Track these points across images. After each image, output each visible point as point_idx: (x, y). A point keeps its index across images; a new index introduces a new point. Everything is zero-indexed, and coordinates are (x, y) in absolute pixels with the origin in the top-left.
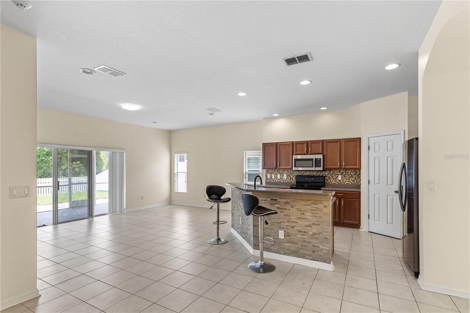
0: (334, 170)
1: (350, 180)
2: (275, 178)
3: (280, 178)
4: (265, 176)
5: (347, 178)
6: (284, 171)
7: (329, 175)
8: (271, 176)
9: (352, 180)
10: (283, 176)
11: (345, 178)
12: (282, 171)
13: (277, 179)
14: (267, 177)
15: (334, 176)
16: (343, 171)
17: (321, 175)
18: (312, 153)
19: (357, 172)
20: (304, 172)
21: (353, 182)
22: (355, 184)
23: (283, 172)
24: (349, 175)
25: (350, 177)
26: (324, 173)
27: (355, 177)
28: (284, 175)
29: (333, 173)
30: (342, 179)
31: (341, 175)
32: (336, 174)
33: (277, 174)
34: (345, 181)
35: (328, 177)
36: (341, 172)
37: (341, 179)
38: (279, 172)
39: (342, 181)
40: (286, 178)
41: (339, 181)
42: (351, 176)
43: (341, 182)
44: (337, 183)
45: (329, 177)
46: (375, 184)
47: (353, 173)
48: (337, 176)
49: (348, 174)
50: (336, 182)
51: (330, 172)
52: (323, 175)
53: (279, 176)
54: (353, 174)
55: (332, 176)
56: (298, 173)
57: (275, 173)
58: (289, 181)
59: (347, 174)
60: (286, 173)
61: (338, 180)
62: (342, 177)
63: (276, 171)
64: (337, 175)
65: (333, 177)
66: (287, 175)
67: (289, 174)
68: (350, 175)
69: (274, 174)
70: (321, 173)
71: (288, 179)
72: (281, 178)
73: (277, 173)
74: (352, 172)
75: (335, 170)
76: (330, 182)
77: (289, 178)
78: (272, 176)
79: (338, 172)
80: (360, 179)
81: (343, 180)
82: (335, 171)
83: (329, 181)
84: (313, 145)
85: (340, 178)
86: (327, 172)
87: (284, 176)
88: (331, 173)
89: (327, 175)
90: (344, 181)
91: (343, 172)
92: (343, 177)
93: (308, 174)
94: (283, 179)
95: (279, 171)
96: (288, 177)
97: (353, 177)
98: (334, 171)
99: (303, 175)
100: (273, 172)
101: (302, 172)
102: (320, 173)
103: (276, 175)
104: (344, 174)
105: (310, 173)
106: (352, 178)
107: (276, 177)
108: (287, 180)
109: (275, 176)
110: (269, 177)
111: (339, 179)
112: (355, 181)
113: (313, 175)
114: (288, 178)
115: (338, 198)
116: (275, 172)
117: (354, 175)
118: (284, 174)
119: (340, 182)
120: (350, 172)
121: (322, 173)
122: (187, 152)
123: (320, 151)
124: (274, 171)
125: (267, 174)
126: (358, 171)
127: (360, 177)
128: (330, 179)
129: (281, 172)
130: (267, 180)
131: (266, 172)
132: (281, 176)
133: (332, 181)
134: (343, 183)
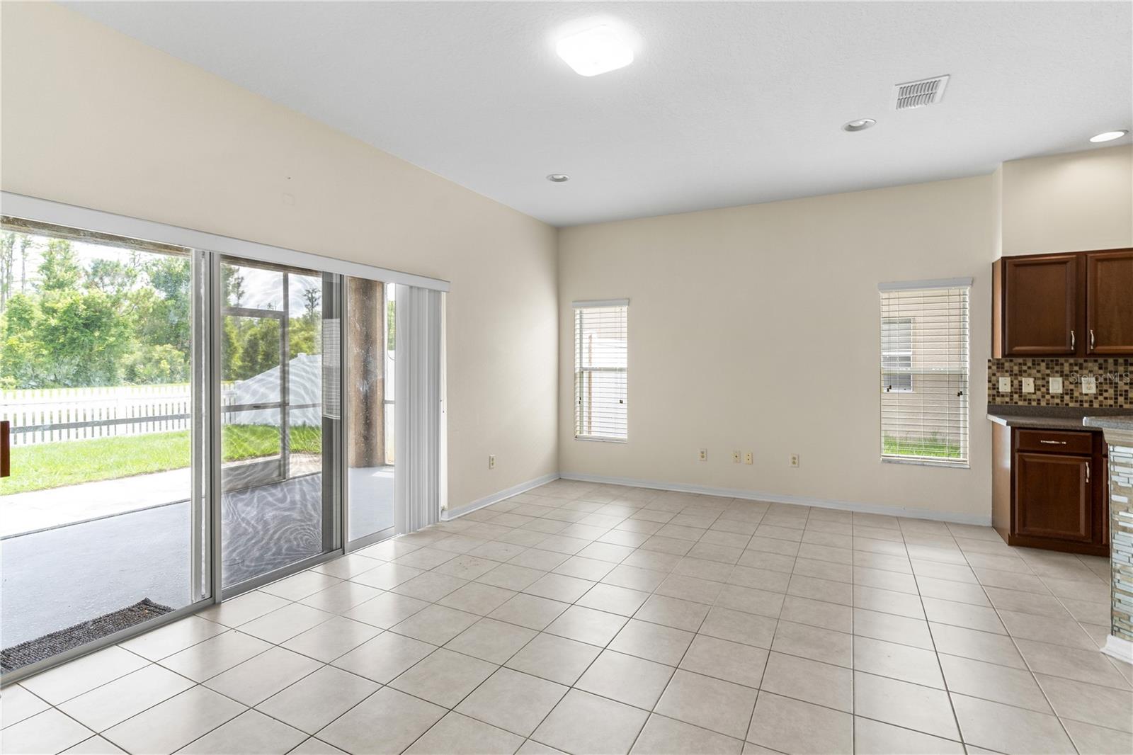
2: (1039, 393)
3: (1059, 391)
4: (987, 385)
6: (1081, 364)
8: (1016, 382)
10: (1078, 383)
12: (1071, 364)
13: (1048, 397)
14: (994, 386)
23: (1076, 368)
28: (1084, 380)
33: (1048, 375)
38: (1057, 368)
40: (1093, 390)
53: (1056, 385)
57: (1038, 371)
58: (1111, 402)
60: (1091, 372)
63: (1043, 365)
66: (1101, 380)
67: (1111, 376)
69: (1029, 376)
71: (1105, 395)
72: (1068, 392)
73: (1048, 372)
77: (1111, 391)
78: (1021, 385)
87: (1084, 385)
94: (1076, 394)
95: (1057, 365)
96: (1105, 387)
100: (1024, 368)
103: (1043, 379)
107: (1043, 390)
108: (1101, 398)
109: (1039, 382)
110: (1005, 389)
114: (1101, 391)
116: (1038, 368)
118: (1082, 375)
122: (629, 299)
124: (1030, 364)
125: (994, 375)
129: (1066, 368)
130: (994, 399)
131: (989, 368)
132: (1067, 383)
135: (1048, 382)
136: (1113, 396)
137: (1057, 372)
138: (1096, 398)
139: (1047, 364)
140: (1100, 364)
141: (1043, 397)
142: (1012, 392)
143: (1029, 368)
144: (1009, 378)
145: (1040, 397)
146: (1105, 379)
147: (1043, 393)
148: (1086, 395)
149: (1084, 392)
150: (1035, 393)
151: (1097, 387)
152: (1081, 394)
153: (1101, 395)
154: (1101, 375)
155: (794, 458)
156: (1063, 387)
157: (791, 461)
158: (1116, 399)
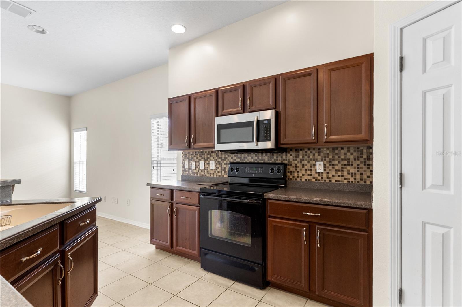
0: (306, 150)
1: (345, 173)
2: (197, 169)
3: (203, 168)
4: (181, 165)
5: (336, 168)
6: (210, 154)
7: (296, 160)
8: (190, 164)
9: (348, 173)
10: (209, 164)
11: (333, 168)
12: (207, 154)
13: (200, 171)
14: (183, 167)
15: (306, 162)
16: (328, 152)
17: (279, 162)
18: (253, 108)
19: (362, 154)
20: (246, 155)
21: (352, 176)
22: (358, 182)
23: (209, 156)
24: (342, 159)
25: (345, 165)
26: (284, 157)
27: (358, 165)
28: (211, 162)
29: (303, 157)
30: (325, 170)
31: (322, 160)
32: (311, 157)
33: (200, 160)
34: (333, 176)
35: (293, 165)
36: (322, 154)
37: (322, 171)
38: (203, 156)
39: (325, 176)
40: (214, 168)
41: (319, 175)
42: (346, 162)
43: (322, 178)
44: (314, 180)
45: (296, 164)
46: (425, 188)
47: (352, 154)
48: (314, 162)
49: (339, 157)
50: (312, 177)
51: (299, 155)
52: (284, 162)
53: (202, 165)
54: (352, 157)
55: (303, 162)
56: (235, 158)
57: (197, 158)
58: (220, 174)
59: (336, 157)
60: (213, 158)
61: (316, 173)
62: (324, 165)
64: (314, 160)
65: (303, 165)
66: (217, 162)
67: (220, 160)
68: (345, 160)
69: (194, 160)
70: (279, 158)
72: (206, 169)
73: (200, 158)
74: (348, 154)
75: (309, 149)
76: (298, 177)
77: (220, 168)
79: (316, 154)
80: (372, 171)
81: (328, 173)
82: (309, 152)
83: (296, 174)
84: (256, 90)
85: (320, 167)
86: (291, 155)
87: (211, 165)
88: (301, 157)
89: (291, 160)
90: (330, 176)
91: (328, 154)
92: (328, 165)
93: (252, 160)
94: (209, 170)
95: (203, 154)
96: (218, 166)
97: (352, 165)
98: (306, 152)
99: (244, 162)
101: (243, 155)
102: (277, 157)
103: (198, 162)
104: (331, 157)
105: (256, 158)
106: (349, 168)
107: (198, 167)
109: (197, 164)
110: (187, 167)
111: (318, 171)
112: (358, 177)
113: (262, 162)
114: (216, 168)
115: (307, 225)
116: (197, 156)
117: (355, 159)
118: (210, 160)
119: (319, 178)
120: (345, 154)
121: (282, 157)
122: (87, 128)
123: (271, 104)
124: (194, 155)
125: (184, 160)
126: (365, 151)
127: (372, 165)
128: (298, 170)
129: (206, 156)
130: (184, 172)
131: (182, 156)
132: (206, 164)
133: (303, 175)
134: (328, 181)
135: (200, 164)
137: (203, 158)
138: (215, 172)
139: (200, 154)
140: (217, 154)
143: (194, 156)
145: (197, 171)
146: (218, 162)
148: (212, 170)
149: (211, 169)
150: (196, 169)
151: (215, 166)
152: (210, 169)
153: (217, 170)
154: (217, 160)
155: (128, 201)
156: (205, 166)
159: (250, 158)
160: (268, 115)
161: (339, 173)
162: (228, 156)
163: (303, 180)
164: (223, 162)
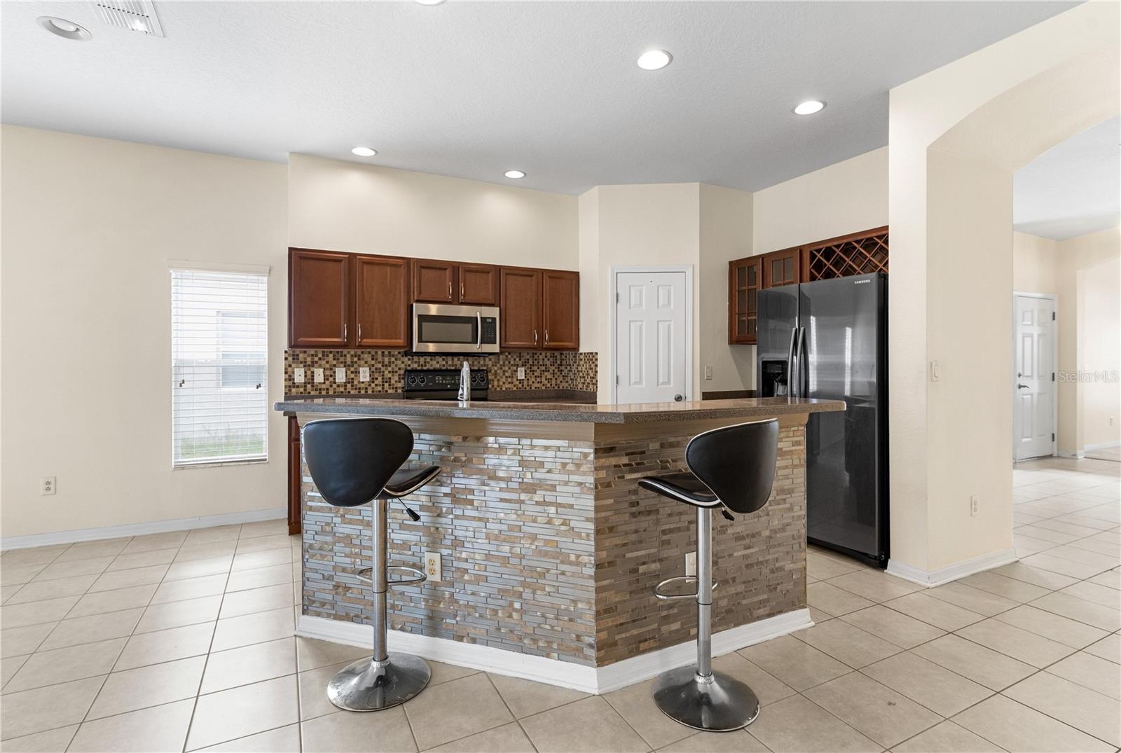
0: (507, 354)
1: (543, 379)
2: (327, 382)
3: (343, 380)
4: (283, 376)
5: (536, 374)
6: (359, 356)
7: (496, 366)
8: (309, 373)
9: (546, 379)
10: (357, 372)
11: (533, 374)
12: (352, 356)
13: (335, 386)
14: (290, 378)
15: (507, 368)
16: (528, 357)
17: (476, 368)
18: (468, 299)
20: (428, 359)
21: (548, 382)
22: (554, 387)
23: (356, 359)
24: (541, 365)
25: (543, 371)
26: (482, 362)
28: (361, 369)
29: (504, 362)
30: (526, 377)
31: (523, 366)
32: (512, 362)
33: (335, 366)
34: (533, 382)
35: (492, 371)
36: (523, 360)
37: (523, 378)
38: (342, 359)
39: (525, 383)
40: (368, 379)
41: (520, 383)
42: (543, 368)
43: (523, 385)
44: (515, 389)
45: (496, 371)
46: (630, 385)
47: (549, 360)
48: (515, 368)
49: (538, 362)
50: (513, 385)
51: (499, 360)
52: (481, 368)
53: (341, 375)
54: (548, 363)
55: (504, 368)
56: (409, 362)
57: (327, 362)
58: (380, 388)
59: (536, 362)
60: (366, 362)
61: (517, 380)
62: (525, 371)
63: (331, 355)
64: (515, 366)
65: (504, 371)
66: (373, 369)
67: (380, 366)
68: (543, 365)
69: (320, 366)
70: (476, 363)
71: (376, 382)
72: (350, 381)
73: (335, 362)
74: (546, 359)
75: (509, 354)
77: (380, 379)
78: (313, 376)
79: (517, 359)
81: (528, 380)
82: (509, 357)
83: (496, 383)
84: (470, 276)
85: (521, 374)
86: (490, 360)
87: (361, 375)
88: (501, 363)
89: (490, 366)
90: (530, 383)
91: (528, 359)
92: (528, 371)
93: (438, 366)
94: (356, 382)
95: (341, 356)
96: (376, 375)
97: (549, 371)
98: (507, 356)
99: (425, 368)
100: (316, 359)
101: (422, 359)
102: (473, 362)
103: (331, 369)
104: (531, 363)
105: (444, 363)
106: (546, 373)
107: (331, 379)
108: (373, 385)
109: (328, 373)
110: (299, 380)
111: (518, 378)
112: (554, 382)
113: (453, 368)
114: (373, 379)
116: (327, 359)
117: (551, 365)
118: (359, 366)
119: (520, 386)
120: (543, 359)
121: (479, 363)
123: (490, 297)
124: (320, 356)
125: (290, 366)
126: (558, 357)
128: (498, 377)
129: (349, 359)
130: (290, 390)
131: (286, 359)
132: (349, 372)
133: (504, 383)
134: (528, 388)
135: (335, 372)
136: (381, 383)
137: (342, 363)
138: (370, 385)
139: (334, 356)
140: (373, 356)
141: (331, 386)
142: (305, 383)
143: (320, 359)
144: (303, 369)
145: (329, 387)
146: (376, 369)
147: (331, 382)
148: (363, 382)
149: (361, 380)
150: (324, 383)
151: (370, 375)
152: (359, 382)
153: (373, 382)
154: (373, 366)
155: (48, 483)
156: (346, 376)
157: (43, 486)
158: (383, 385)
159: (435, 362)
160: (494, 312)
161: (538, 380)
162: (396, 359)
163: (504, 389)
164: (387, 369)
